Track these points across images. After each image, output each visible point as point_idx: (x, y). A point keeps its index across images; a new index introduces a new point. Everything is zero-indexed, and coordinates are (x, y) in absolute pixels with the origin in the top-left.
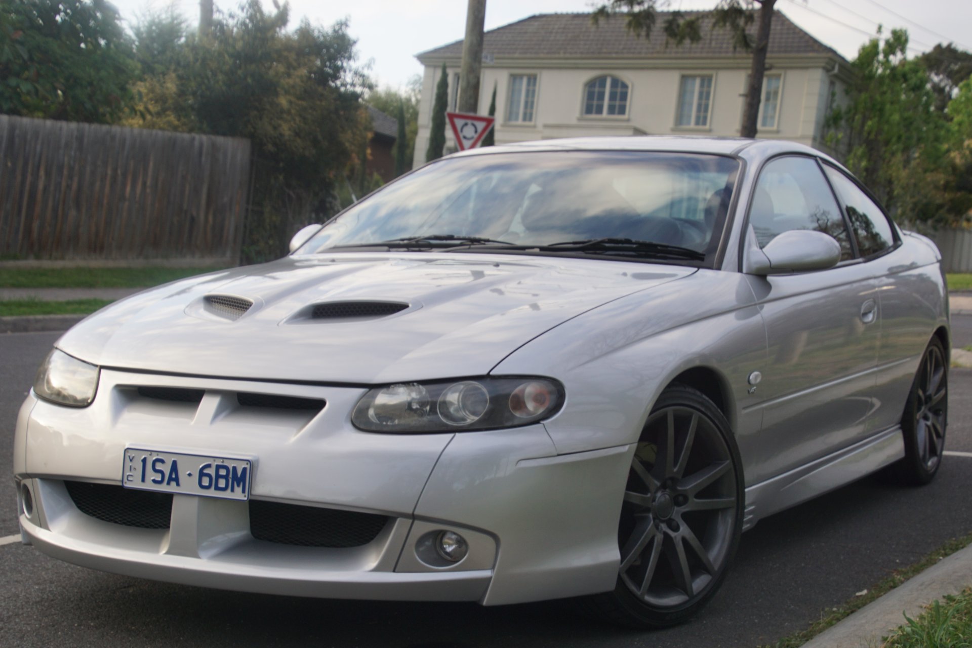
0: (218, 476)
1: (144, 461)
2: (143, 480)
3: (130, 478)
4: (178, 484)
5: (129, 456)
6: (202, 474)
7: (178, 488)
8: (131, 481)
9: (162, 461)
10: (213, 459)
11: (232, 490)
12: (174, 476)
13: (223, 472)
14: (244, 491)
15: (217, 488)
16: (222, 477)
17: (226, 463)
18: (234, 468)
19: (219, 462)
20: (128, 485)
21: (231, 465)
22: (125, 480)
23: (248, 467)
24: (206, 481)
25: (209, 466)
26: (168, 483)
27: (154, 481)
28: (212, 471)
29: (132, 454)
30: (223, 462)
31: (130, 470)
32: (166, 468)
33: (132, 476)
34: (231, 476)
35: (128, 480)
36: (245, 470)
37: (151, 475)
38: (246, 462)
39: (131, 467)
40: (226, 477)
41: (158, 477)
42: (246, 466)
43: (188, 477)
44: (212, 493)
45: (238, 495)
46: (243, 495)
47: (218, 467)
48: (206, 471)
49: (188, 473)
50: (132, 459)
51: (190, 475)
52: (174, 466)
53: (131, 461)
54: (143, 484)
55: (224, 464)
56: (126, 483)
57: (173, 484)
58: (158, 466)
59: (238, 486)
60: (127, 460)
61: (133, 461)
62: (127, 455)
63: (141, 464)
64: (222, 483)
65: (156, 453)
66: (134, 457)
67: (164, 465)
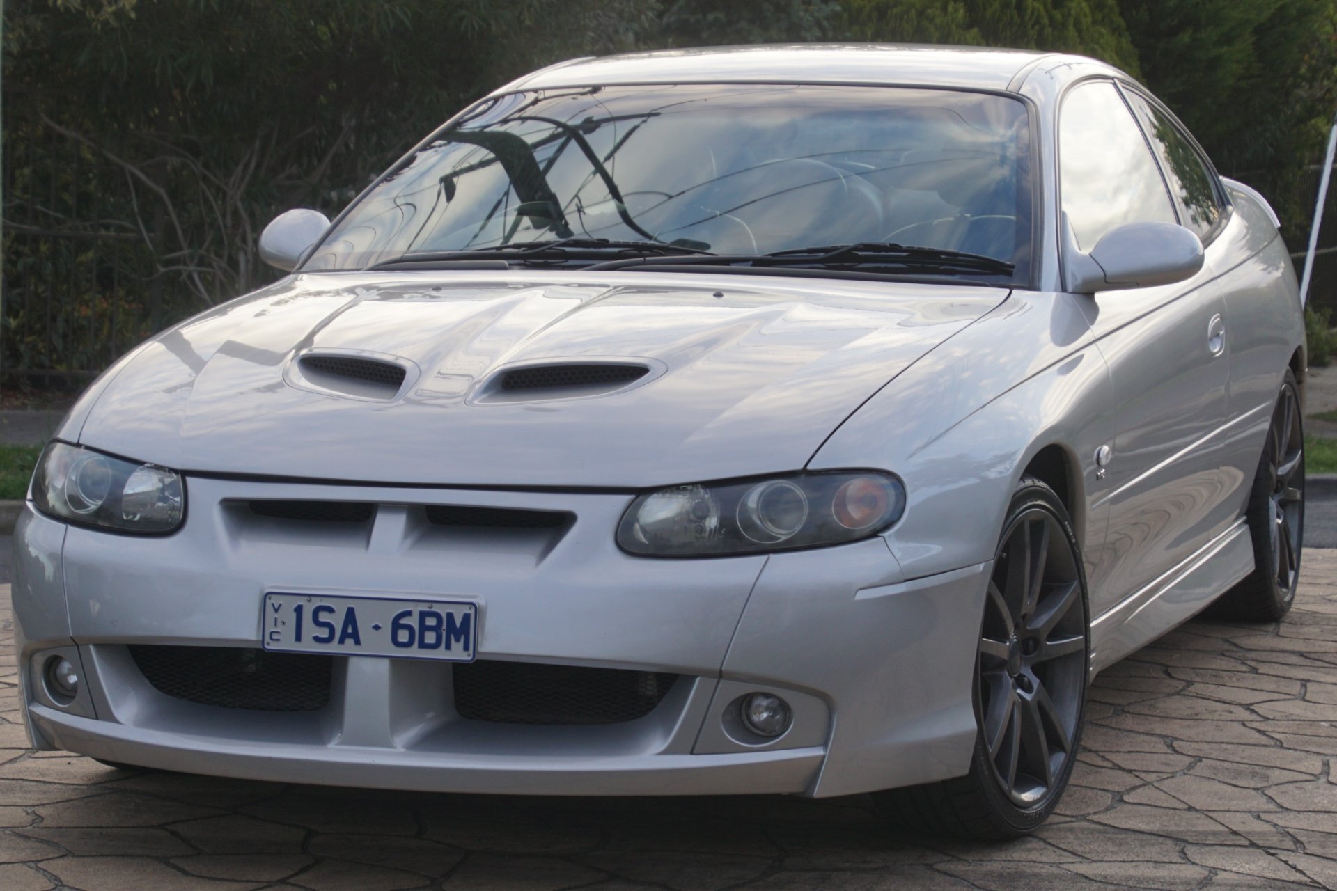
0: (424, 628)
1: (299, 610)
2: (298, 638)
3: (275, 637)
4: (358, 642)
5: (273, 604)
6: (396, 626)
7: (358, 647)
8: (278, 640)
9: (330, 610)
10: (414, 604)
11: (448, 647)
12: (350, 631)
13: (431, 622)
14: (466, 648)
15: (423, 645)
16: (431, 628)
17: (436, 608)
18: (450, 616)
19: (425, 608)
20: (273, 646)
21: (443, 611)
22: (267, 639)
23: (472, 612)
24: (403, 636)
25: (409, 613)
26: (341, 641)
27: (317, 639)
28: (413, 622)
29: (276, 600)
30: (431, 607)
31: (276, 625)
32: (337, 621)
33: (278, 633)
34: (444, 627)
35: (271, 639)
36: (466, 617)
37: (309, 629)
38: (468, 606)
39: (276, 619)
40: (436, 629)
41: (324, 633)
42: (468, 611)
43: (373, 631)
44: (414, 652)
45: (457, 653)
46: (466, 653)
47: (423, 615)
48: (403, 621)
49: (373, 625)
50: (276, 607)
51: (377, 628)
52: (350, 616)
53: (276, 611)
54: (298, 644)
55: (433, 610)
56: (268, 644)
57: (350, 642)
58: (323, 617)
59: (458, 640)
60: (269, 609)
61: (280, 611)
62: (269, 602)
63: (294, 615)
64: (430, 638)
65: (319, 598)
66: (280, 605)
67: (332, 615)
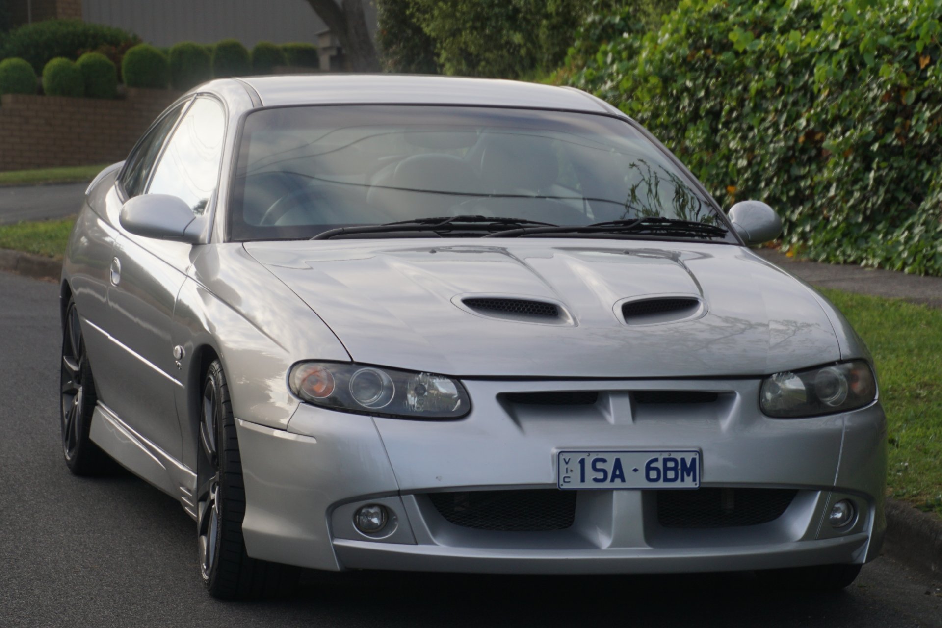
0: (666, 469)
1: (582, 462)
2: (583, 480)
3: (567, 480)
4: (623, 480)
5: (564, 459)
6: (648, 468)
7: (623, 484)
8: (569, 482)
9: (604, 461)
10: (659, 453)
11: (683, 480)
12: (618, 473)
13: (671, 464)
14: (694, 480)
15: (666, 480)
16: (671, 469)
17: (673, 456)
18: (683, 460)
19: (666, 456)
20: (565, 486)
21: (678, 457)
22: (561, 482)
23: (697, 457)
24: (653, 475)
25: (656, 460)
26: (612, 480)
27: (596, 480)
28: (659, 465)
29: (567, 456)
30: (670, 455)
31: (567, 472)
32: (609, 467)
33: (569, 477)
34: (679, 467)
35: (564, 482)
36: (694, 460)
37: (590, 474)
38: (694, 453)
39: (567, 469)
40: (675, 469)
41: (601, 476)
42: (694, 457)
43: (634, 473)
44: (661, 485)
45: (689, 483)
46: (694, 483)
47: (666, 461)
48: (653, 465)
49: (634, 468)
50: (567, 461)
51: (636, 470)
52: (618, 464)
53: (567, 463)
54: (583, 484)
55: (671, 457)
56: (562, 485)
57: (618, 481)
58: (599, 465)
59: (689, 475)
60: (562, 462)
61: (569, 463)
62: (562, 457)
63: (579, 466)
64: (671, 475)
65: (595, 454)
66: (569, 459)
67: (606, 464)
